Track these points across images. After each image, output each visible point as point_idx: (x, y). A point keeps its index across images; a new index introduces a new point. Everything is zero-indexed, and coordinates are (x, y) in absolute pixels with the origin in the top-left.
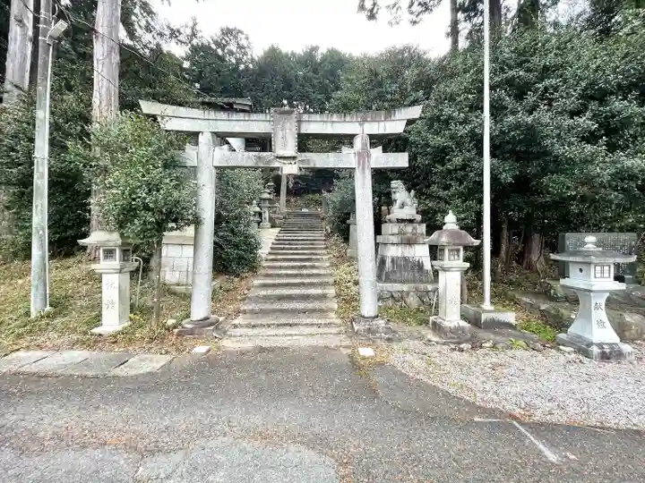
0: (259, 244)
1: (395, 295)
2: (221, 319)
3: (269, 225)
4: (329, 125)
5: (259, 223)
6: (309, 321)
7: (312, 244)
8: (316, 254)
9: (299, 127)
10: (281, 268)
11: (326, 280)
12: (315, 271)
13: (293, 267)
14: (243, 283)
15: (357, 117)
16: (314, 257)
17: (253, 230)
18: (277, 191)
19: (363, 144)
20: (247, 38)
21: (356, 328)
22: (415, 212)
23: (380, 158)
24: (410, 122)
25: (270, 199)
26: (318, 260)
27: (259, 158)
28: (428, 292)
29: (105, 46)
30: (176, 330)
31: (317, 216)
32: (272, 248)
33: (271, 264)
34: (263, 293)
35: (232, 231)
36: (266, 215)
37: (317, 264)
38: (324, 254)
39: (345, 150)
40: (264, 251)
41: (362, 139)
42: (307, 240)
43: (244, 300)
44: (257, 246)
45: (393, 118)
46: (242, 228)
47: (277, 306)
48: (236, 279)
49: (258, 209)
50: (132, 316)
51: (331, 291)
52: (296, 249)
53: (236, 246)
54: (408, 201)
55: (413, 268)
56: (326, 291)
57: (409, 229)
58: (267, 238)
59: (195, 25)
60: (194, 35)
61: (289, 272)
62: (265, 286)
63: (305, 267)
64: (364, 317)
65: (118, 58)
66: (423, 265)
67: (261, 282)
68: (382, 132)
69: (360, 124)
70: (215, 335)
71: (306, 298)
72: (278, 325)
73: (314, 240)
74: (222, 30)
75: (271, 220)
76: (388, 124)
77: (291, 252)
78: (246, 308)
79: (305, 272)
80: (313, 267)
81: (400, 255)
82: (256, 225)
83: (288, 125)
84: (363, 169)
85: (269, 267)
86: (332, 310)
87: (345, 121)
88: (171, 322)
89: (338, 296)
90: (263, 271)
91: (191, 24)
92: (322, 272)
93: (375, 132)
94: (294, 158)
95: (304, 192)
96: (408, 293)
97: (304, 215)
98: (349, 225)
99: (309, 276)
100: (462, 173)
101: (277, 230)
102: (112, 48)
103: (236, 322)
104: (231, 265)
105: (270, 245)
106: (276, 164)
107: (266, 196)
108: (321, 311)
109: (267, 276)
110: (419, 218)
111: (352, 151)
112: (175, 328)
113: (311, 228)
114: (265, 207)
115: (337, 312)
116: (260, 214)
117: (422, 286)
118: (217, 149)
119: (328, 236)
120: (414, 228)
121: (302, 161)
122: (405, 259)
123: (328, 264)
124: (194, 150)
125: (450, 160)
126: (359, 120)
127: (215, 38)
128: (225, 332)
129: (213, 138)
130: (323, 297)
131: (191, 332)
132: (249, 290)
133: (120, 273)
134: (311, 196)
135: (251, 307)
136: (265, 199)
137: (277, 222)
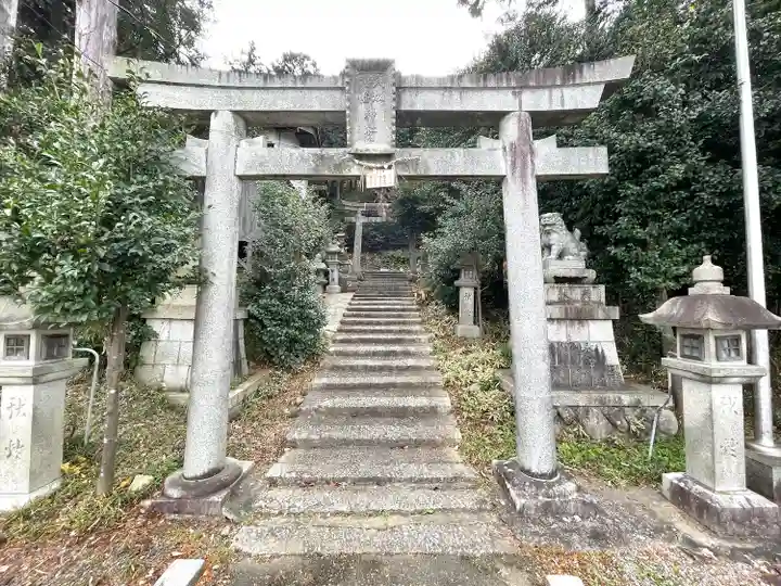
0: (323, 317)
1: (565, 415)
2: (246, 466)
3: (337, 288)
4: (456, 95)
5: (325, 286)
6: (413, 471)
7: (400, 316)
8: (409, 332)
9: (398, 99)
10: (356, 355)
11: (433, 379)
12: (411, 362)
13: (374, 354)
14: (296, 383)
15: (508, 80)
16: (407, 337)
17: (314, 296)
18: (350, 244)
19: (520, 129)
20: (314, 65)
21: (519, 502)
22: (582, 265)
23: (552, 159)
24: (611, 88)
25: (339, 253)
26: (413, 341)
27: (322, 157)
28: (622, 408)
29: (93, 13)
30: (147, 503)
31: (403, 277)
32: (342, 323)
33: (341, 348)
34: (328, 403)
35: (281, 298)
36: (335, 275)
37: (412, 349)
38: (421, 332)
39: (485, 143)
40: (331, 327)
41: (520, 120)
42: (394, 310)
43: (294, 416)
44: (321, 321)
45: (577, 81)
46: (295, 293)
47: (350, 433)
48: (286, 377)
49: (323, 266)
50: (66, 466)
51: (445, 401)
52: (378, 324)
53: (286, 322)
54: (572, 247)
55: (587, 363)
56: (435, 402)
57: (576, 293)
58: (335, 307)
59: (253, 50)
60: (251, 62)
61: (370, 362)
62: (329, 389)
63: (394, 354)
64: (528, 472)
65: (114, 34)
66: (604, 357)
67: (325, 380)
68: (556, 107)
69: (514, 94)
70: (225, 514)
71: (400, 414)
72: (356, 482)
73: (403, 310)
74: (285, 56)
75: (341, 282)
76: (567, 92)
77: (372, 328)
78: (296, 436)
79: (396, 363)
80: (407, 354)
81: (564, 340)
82: (320, 288)
83: (377, 91)
84: (523, 176)
85: (339, 354)
86: (453, 443)
87: (485, 88)
88: (140, 482)
89: (457, 411)
90: (327, 361)
91: (248, 49)
92: (423, 363)
93: (544, 107)
94: (388, 156)
95: (382, 248)
96: (587, 410)
97: (383, 276)
98: (458, 289)
99: (401, 370)
100: (684, 194)
101: (351, 295)
102: (104, 18)
103: (275, 471)
104: (277, 352)
105: (340, 318)
106: (354, 170)
107: (335, 248)
108: (432, 444)
109: (335, 368)
110: (592, 274)
111: (498, 144)
112: (145, 497)
113: (396, 293)
114: (333, 264)
115: (461, 448)
116: (326, 274)
117: (611, 396)
118: (243, 143)
119: (423, 304)
120: (585, 293)
121: (404, 164)
122: (573, 346)
123: (430, 349)
124: (200, 145)
125: (655, 174)
126: (513, 84)
127: (276, 65)
128: (247, 506)
129: (236, 121)
130: (430, 413)
131: (178, 507)
132: (304, 395)
133: (34, 383)
134: (391, 253)
135: (304, 436)
136: (334, 253)
137: (350, 284)
